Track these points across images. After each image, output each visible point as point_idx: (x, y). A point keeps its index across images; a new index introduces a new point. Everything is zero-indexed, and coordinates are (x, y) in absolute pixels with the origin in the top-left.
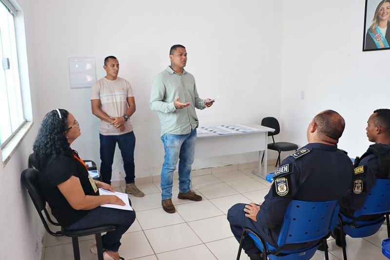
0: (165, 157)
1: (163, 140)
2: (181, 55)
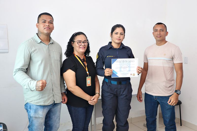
0: (29, 127)
1: (27, 110)
2: (44, 22)
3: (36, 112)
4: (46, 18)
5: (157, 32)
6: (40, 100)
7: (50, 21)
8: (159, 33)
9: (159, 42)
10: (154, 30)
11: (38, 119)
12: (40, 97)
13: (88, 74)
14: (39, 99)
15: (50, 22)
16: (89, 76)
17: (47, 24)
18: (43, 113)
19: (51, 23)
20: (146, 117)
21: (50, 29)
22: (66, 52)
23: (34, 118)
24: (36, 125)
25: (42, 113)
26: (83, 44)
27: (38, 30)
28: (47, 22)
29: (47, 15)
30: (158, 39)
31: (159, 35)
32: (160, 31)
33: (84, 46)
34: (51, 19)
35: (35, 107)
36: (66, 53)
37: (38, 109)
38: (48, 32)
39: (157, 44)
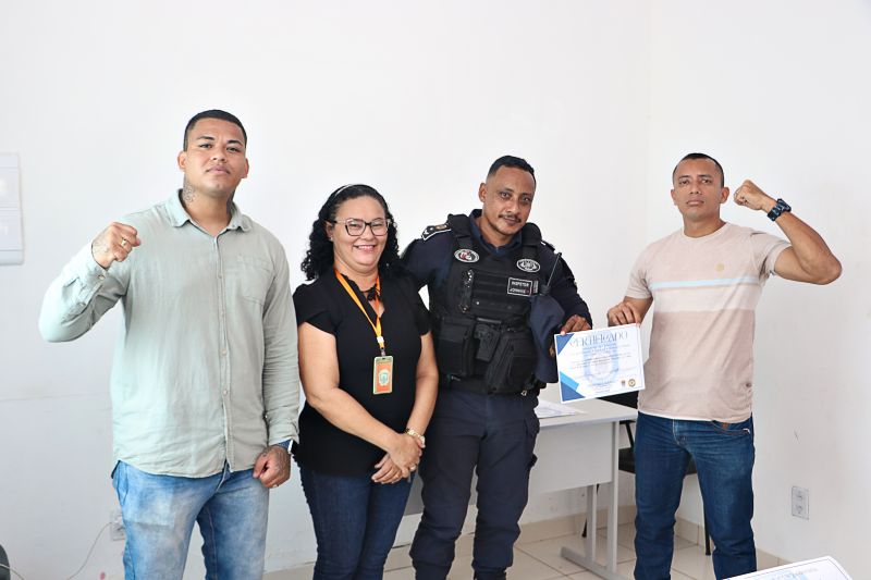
2: (207, 146)
3: (144, 502)
4: (215, 131)
5: (688, 187)
6: (166, 454)
7: (231, 142)
8: (694, 190)
9: (696, 225)
10: (676, 177)
11: (154, 533)
12: (167, 443)
13: (382, 345)
14: (163, 450)
15: (232, 145)
16: (383, 353)
17: (217, 154)
18: (171, 509)
19: (233, 149)
20: (638, 512)
21: (228, 172)
22: (307, 259)
23: (136, 529)
24: (145, 558)
25: (168, 511)
26: (367, 234)
27: (185, 179)
28: (217, 145)
29: (220, 121)
30: (693, 211)
31: (695, 196)
32: (700, 183)
33: (372, 240)
34: (234, 134)
35: (141, 481)
36: (306, 262)
37: (152, 491)
38: (218, 186)
39: (689, 232)
